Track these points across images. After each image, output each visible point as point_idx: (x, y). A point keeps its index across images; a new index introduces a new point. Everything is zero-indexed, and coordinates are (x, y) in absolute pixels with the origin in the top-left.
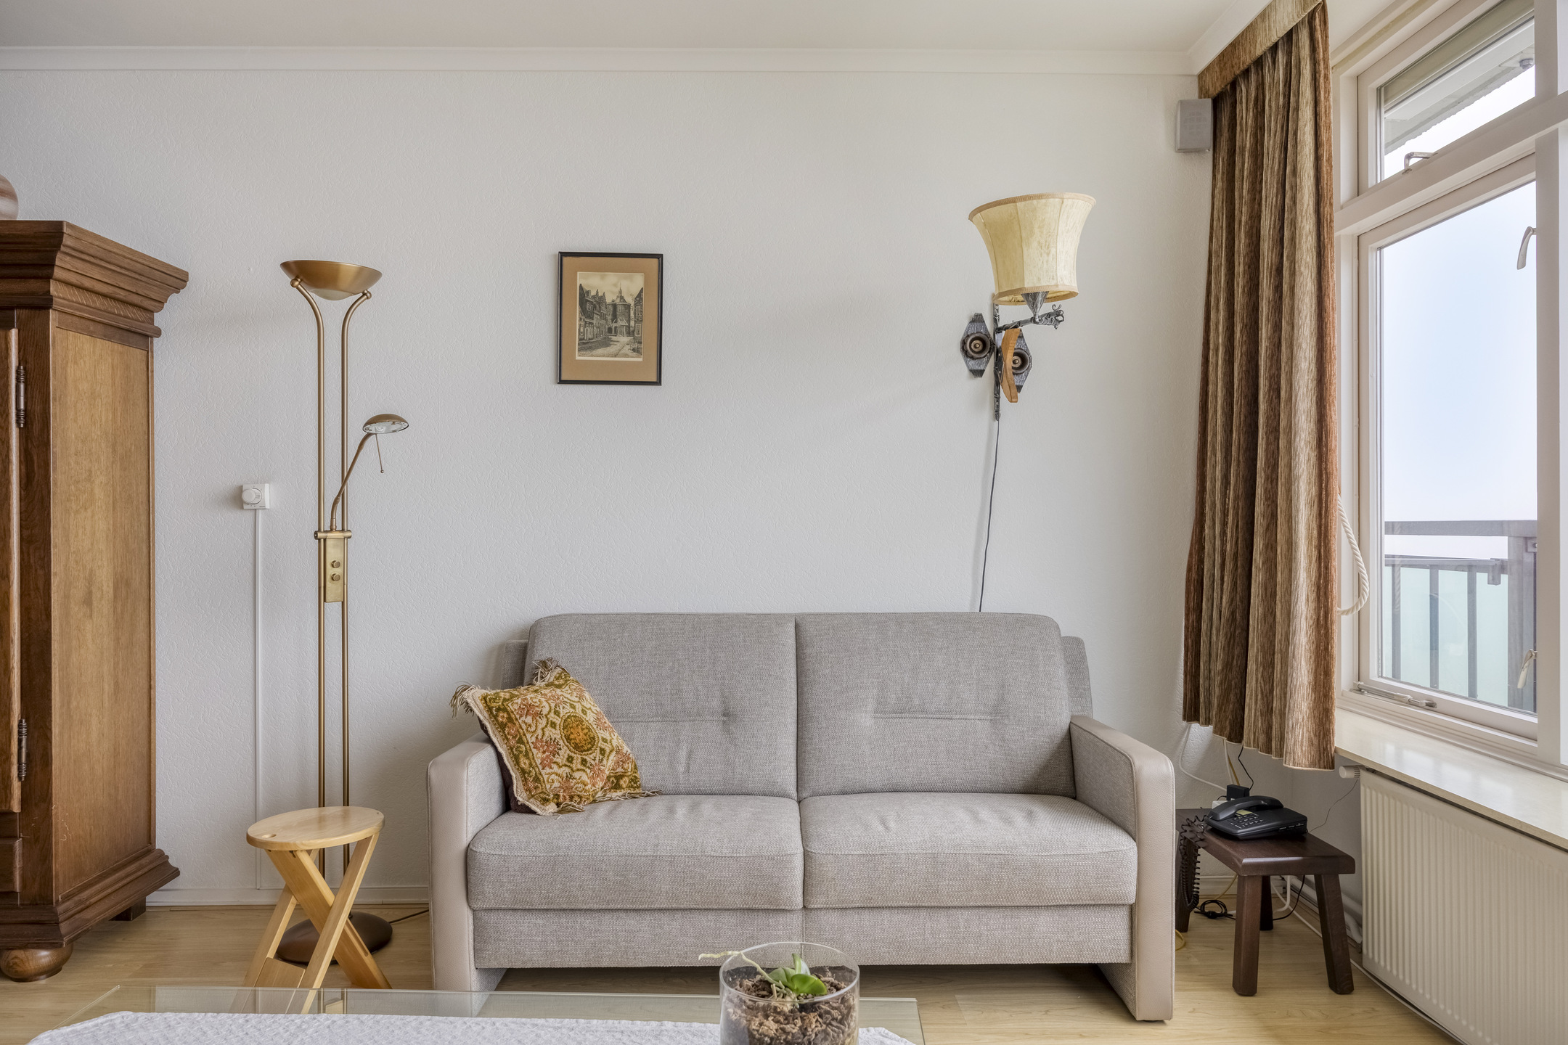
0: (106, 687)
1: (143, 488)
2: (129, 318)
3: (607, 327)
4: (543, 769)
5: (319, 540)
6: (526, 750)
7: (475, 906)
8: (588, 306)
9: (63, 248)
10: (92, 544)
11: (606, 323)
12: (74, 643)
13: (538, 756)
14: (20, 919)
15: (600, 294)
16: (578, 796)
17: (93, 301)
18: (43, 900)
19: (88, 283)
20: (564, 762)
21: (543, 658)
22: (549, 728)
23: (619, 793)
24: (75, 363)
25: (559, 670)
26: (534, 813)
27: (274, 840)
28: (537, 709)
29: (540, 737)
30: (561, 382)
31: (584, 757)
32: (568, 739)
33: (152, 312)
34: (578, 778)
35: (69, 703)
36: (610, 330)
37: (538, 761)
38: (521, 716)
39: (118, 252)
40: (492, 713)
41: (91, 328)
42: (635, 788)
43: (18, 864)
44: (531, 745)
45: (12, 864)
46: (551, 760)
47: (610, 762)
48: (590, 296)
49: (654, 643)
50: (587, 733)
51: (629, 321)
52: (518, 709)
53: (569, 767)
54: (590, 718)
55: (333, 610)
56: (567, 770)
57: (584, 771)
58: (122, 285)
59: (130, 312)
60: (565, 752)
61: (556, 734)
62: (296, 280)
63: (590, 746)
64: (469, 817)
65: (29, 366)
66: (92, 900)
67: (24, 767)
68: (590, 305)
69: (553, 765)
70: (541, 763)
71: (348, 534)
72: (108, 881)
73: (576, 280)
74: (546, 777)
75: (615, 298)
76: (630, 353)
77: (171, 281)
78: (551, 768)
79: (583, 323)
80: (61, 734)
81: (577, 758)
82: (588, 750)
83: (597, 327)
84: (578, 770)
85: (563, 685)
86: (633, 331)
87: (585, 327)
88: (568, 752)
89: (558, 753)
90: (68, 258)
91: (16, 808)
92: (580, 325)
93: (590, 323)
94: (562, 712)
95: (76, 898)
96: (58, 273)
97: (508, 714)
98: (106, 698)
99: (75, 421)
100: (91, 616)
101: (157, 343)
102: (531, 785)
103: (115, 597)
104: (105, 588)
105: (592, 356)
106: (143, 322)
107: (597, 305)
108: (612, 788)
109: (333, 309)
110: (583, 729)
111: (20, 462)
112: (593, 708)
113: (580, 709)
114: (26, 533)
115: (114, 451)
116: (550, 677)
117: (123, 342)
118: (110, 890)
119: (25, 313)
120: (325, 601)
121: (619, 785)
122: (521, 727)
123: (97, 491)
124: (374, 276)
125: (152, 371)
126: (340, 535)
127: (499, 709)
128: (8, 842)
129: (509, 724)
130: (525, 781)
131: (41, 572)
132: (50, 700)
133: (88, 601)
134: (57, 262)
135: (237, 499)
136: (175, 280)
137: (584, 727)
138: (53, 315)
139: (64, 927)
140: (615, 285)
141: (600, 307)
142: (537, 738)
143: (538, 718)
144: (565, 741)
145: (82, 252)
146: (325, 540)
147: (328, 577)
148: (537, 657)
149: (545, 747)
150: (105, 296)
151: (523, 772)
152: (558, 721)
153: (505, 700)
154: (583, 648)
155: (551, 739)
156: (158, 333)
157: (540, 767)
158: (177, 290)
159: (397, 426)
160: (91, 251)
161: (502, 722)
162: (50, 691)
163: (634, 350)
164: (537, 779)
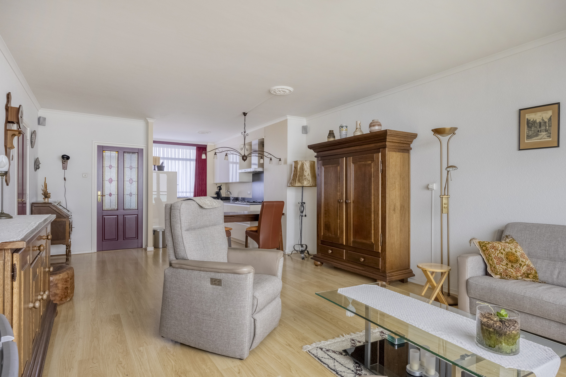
0: (398, 229)
1: (407, 185)
2: (404, 147)
3: (537, 130)
4: (497, 265)
5: (441, 197)
6: (491, 259)
7: (470, 296)
8: (530, 125)
9: (387, 135)
10: (395, 197)
11: (537, 129)
12: (391, 219)
13: (495, 261)
14: (380, 275)
15: (534, 120)
16: (509, 276)
17: (396, 144)
18: (384, 272)
19: (394, 141)
20: (505, 265)
21: (507, 235)
22: (500, 254)
23: (528, 279)
24: (392, 158)
25: (511, 239)
26: (492, 277)
27: (422, 267)
28: (497, 248)
29: (496, 256)
30: (520, 150)
31: (513, 265)
32: (507, 258)
33: (410, 144)
34: (509, 270)
35: (390, 231)
36: (538, 131)
37: (495, 263)
38: (490, 249)
39: (399, 133)
40: (481, 246)
41: (395, 150)
42: (536, 279)
43: (380, 263)
44: (493, 257)
45: (379, 263)
46: (500, 263)
47: (524, 268)
48: (531, 121)
49: (549, 234)
50: (516, 258)
51: (546, 127)
52: (490, 247)
53: (506, 266)
54: (518, 254)
55: (445, 216)
56: (506, 267)
57: (512, 269)
58: (402, 140)
59: (404, 145)
60: (505, 262)
61: (503, 256)
62: (435, 133)
63: (516, 262)
64: (468, 272)
65: (383, 160)
66: (394, 275)
67: (381, 243)
68: (530, 124)
69: (500, 265)
70: (496, 263)
71: (449, 196)
72: (398, 272)
73: (525, 117)
74: (498, 268)
75: (540, 120)
76: (546, 137)
77: (413, 137)
78: (499, 265)
79: (528, 130)
80: (388, 238)
81: (510, 264)
82: (515, 263)
83: (533, 131)
84: (510, 268)
85: (511, 243)
86: (548, 130)
87: (529, 131)
88: (506, 262)
89: (502, 262)
90: (389, 137)
91: (380, 252)
92: (527, 131)
93: (530, 130)
94: (506, 250)
95: (391, 273)
96: (387, 140)
97: (486, 247)
98: (398, 231)
99: (392, 171)
100: (395, 213)
101: (411, 152)
102: (493, 269)
103: (401, 210)
104: (398, 207)
105: (532, 140)
106: (408, 147)
107: (533, 124)
108: (526, 277)
109: (444, 139)
110: (514, 257)
111: (381, 180)
112: (520, 251)
113: (514, 251)
114: (382, 195)
115: (401, 177)
116: (508, 240)
117: (403, 152)
118: (398, 274)
119: (382, 149)
120: (442, 213)
121: (528, 276)
122: (490, 252)
123: (396, 186)
124: (456, 129)
125: (410, 158)
126: (447, 196)
127: (483, 246)
128: (379, 258)
129: (486, 250)
130: (491, 267)
131: (385, 203)
132: (386, 230)
133: (394, 210)
134: (387, 138)
135: (427, 188)
136: (414, 136)
137: (515, 256)
138: (387, 149)
139: (388, 278)
140: (540, 116)
141: (534, 124)
142: (495, 256)
143: (496, 250)
144: (506, 259)
145: (392, 135)
146: (442, 198)
147: (443, 207)
148: (505, 234)
149: (498, 259)
150: (398, 143)
151: (491, 265)
152: (504, 252)
153: (486, 244)
154: (522, 233)
155: (500, 257)
156: (411, 149)
157: (496, 264)
158: (415, 138)
159: (454, 169)
160: (394, 134)
161: (484, 250)
162: (386, 228)
163: (548, 136)
164: (494, 268)
